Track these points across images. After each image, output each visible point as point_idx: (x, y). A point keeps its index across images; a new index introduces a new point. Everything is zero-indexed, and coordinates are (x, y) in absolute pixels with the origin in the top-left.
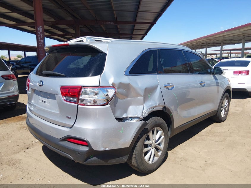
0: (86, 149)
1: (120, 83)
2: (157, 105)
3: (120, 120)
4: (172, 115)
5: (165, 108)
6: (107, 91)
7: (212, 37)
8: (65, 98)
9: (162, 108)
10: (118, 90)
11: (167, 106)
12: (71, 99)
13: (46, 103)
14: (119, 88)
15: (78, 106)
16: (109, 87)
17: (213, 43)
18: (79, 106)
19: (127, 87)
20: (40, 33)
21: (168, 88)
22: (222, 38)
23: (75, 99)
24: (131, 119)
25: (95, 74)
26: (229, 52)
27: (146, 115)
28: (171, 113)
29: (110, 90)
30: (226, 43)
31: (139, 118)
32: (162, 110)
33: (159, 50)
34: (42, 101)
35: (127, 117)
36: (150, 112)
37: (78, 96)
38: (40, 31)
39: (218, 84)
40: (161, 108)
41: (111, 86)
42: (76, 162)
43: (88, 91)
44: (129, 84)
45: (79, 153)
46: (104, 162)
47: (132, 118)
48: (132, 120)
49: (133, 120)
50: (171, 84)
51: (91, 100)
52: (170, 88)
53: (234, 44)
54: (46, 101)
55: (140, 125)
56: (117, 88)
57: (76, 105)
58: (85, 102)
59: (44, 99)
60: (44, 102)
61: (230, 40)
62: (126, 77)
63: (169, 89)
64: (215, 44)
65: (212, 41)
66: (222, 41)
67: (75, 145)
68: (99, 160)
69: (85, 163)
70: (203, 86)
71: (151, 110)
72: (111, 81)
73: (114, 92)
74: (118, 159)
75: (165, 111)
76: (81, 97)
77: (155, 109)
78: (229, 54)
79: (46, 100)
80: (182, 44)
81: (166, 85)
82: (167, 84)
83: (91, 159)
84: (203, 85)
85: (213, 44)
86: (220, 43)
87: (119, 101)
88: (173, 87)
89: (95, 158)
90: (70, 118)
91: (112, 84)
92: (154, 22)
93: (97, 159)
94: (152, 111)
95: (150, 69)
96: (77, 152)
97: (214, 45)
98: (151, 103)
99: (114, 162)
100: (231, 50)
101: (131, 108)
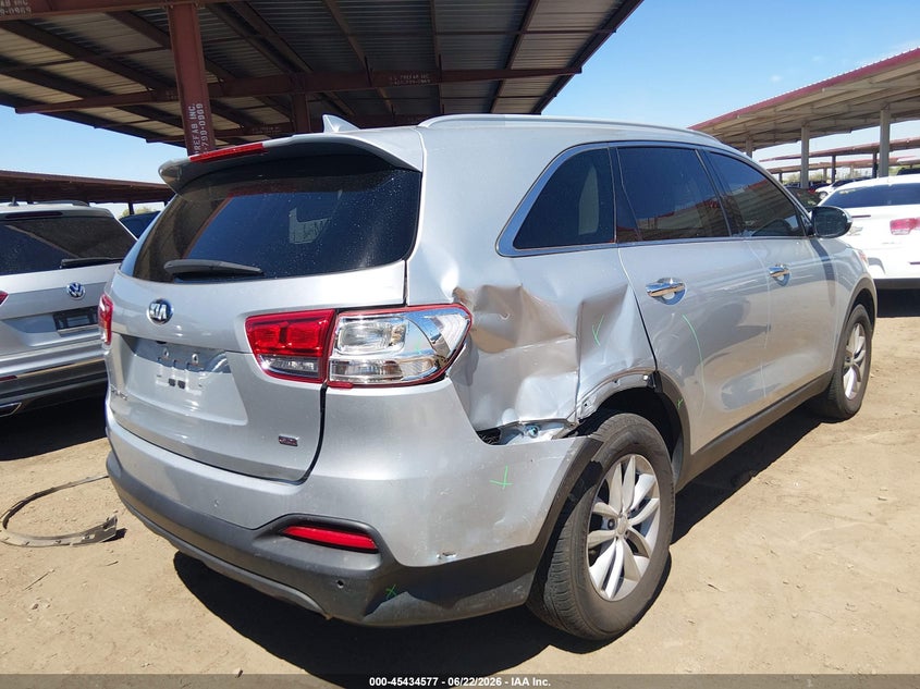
0: (367, 564)
1: (485, 288)
2: (629, 366)
3: (493, 436)
4: (683, 404)
5: (656, 376)
6: (438, 323)
7: (772, 110)
8: (266, 364)
9: (646, 378)
10: (480, 318)
11: (665, 370)
12: (294, 363)
13: (187, 388)
14: (480, 307)
15: (323, 391)
16: (444, 307)
17: (774, 131)
18: (330, 391)
19: (511, 301)
20: (200, 128)
21: (660, 298)
22: (807, 110)
23: (310, 365)
24: (531, 432)
25: (384, 258)
26: (829, 159)
27: (591, 409)
28: (680, 397)
29: (451, 317)
30: (819, 130)
31: (563, 422)
32: (645, 384)
33: (613, 150)
34: (172, 382)
35: (516, 424)
36: (604, 399)
37: (322, 351)
38: (197, 121)
39: (829, 274)
40: (642, 380)
41: (451, 300)
42: (328, 618)
43: (360, 326)
44: (519, 289)
45: (341, 583)
46: (440, 609)
47: (537, 426)
48: (536, 432)
49: (539, 432)
50: (671, 282)
51: (373, 364)
52: (670, 296)
53: (850, 129)
54: (187, 381)
55: (573, 453)
56: (475, 310)
57: (318, 387)
58: (350, 375)
59: (176, 374)
60: (177, 385)
61: (836, 117)
62: (506, 261)
63: (665, 301)
64: (779, 136)
65: (769, 125)
66: (806, 123)
67: (322, 549)
68: (423, 602)
69: (367, 620)
70: (783, 284)
71: (606, 390)
72: (449, 282)
73: (465, 324)
74: (492, 594)
75: (656, 391)
76: (334, 356)
77: (622, 384)
78: (825, 169)
79: (185, 376)
80: (699, 128)
81: (657, 286)
82: (660, 281)
83: (388, 602)
84: (781, 278)
85: (771, 136)
86: (799, 130)
87: (485, 360)
88: (679, 294)
89: (404, 598)
90: (294, 443)
91: (456, 292)
92: (575, 65)
93: (414, 599)
94: (612, 392)
95: (589, 225)
96: (333, 577)
97: (776, 136)
98: (604, 363)
99: (481, 605)
100: (834, 154)
101: (529, 386)
